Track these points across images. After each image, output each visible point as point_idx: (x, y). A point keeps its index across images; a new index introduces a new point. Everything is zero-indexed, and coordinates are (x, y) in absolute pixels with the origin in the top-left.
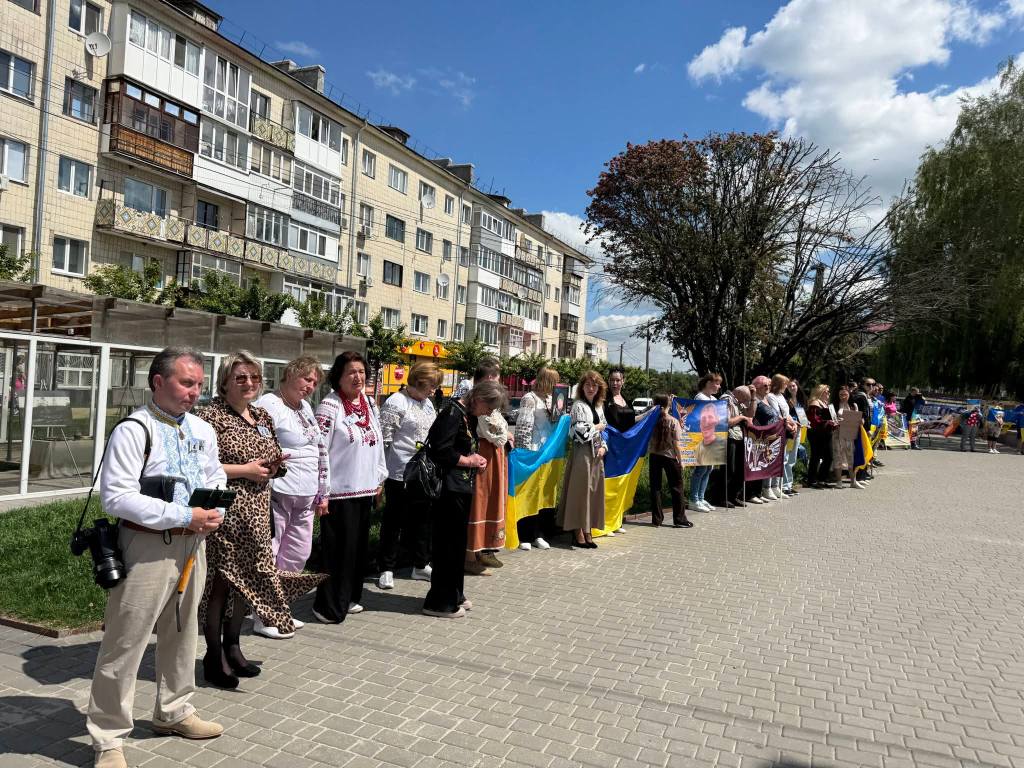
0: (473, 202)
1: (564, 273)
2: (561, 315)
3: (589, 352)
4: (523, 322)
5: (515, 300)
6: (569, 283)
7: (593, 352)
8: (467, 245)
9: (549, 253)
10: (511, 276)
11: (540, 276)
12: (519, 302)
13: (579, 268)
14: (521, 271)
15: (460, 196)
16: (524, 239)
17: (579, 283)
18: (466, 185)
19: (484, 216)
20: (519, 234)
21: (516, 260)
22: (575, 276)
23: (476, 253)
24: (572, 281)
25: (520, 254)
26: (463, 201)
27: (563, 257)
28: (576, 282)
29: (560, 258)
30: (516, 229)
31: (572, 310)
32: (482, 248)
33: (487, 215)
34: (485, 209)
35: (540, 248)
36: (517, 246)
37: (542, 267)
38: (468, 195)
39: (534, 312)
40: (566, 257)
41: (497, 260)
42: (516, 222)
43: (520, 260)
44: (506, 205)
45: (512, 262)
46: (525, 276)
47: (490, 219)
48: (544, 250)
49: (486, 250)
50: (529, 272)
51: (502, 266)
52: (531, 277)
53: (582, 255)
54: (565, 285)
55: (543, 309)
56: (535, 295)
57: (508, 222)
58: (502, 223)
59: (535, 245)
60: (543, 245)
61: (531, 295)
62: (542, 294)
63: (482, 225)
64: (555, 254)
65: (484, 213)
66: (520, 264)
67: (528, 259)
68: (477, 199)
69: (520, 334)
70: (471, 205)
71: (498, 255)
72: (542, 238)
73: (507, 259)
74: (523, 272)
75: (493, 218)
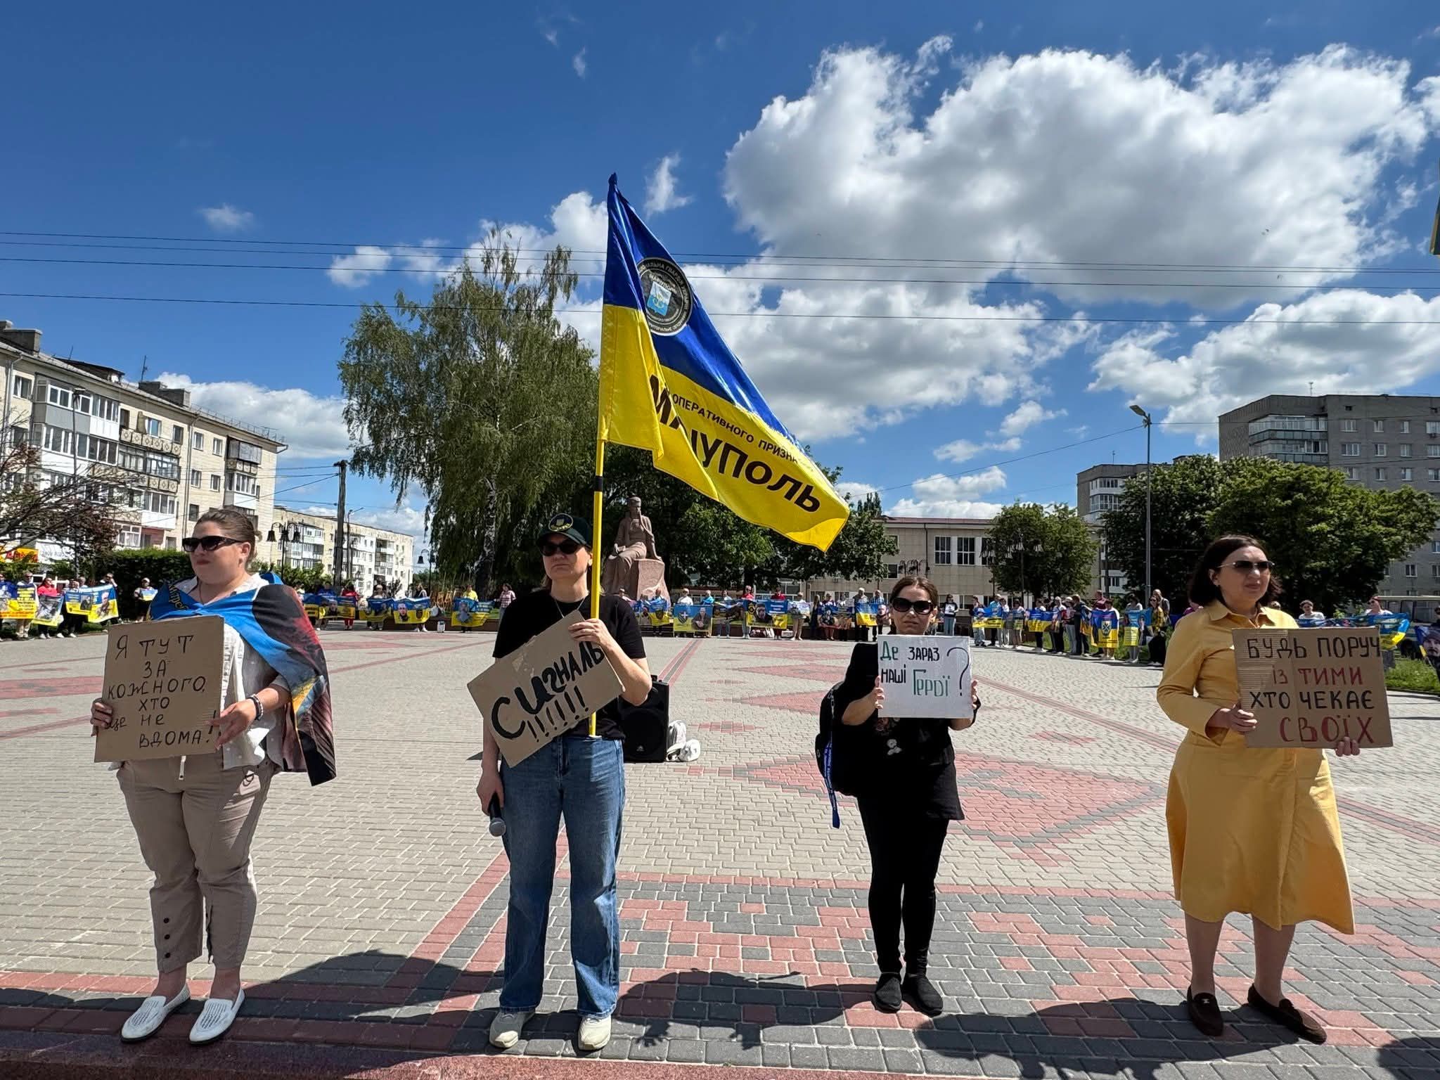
0: (36, 374)
1: (227, 457)
3: (383, 550)
4: (139, 516)
6: (235, 470)
7: (388, 550)
8: (27, 424)
9: (199, 436)
10: (111, 460)
11: (174, 461)
13: (247, 452)
14: (131, 456)
15: (8, 367)
16: (141, 418)
17: (253, 470)
18: (17, 353)
19: (54, 392)
20: (134, 412)
21: (122, 443)
22: (244, 462)
23: (40, 434)
24: (239, 466)
25: (131, 435)
26: (15, 373)
27: (224, 439)
28: (247, 468)
29: (219, 441)
30: (122, 406)
31: (240, 500)
32: (49, 427)
33: (60, 389)
34: (55, 381)
35: (178, 431)
36: (124, 426)
37: (176, 449)
38: (25, 366)
39: (164, 503)
40: (229, 439)
41: (82, 442)
42: (120, 398)
43: (130, 443)
44: (114, 378)
45: (113, 444)
46: (141, 461)
47: (65, 396)
48: (186, 432)
49: (58, 430)
50: (151, 456)
51: (92, 450)
52: (154, 463)
53: (259, 438)
54: (230, 472)
55: (186, 499)
56: (164, 484)
57: (103, 398)
58: (91, 399)
59: (168, 425)
60: (185, 426)
61: (154, 483)
62: (179, 483)
63: (48, 401)
64: (209, 436)
65: (50, 387)
66: (128, 445)
67: (146, 441)
68: (44, 370)
69: (135, 530)
70: (32, 378)
71: (83, 437)
72: (180, 417)
73: (104, 441)
74: (138, 457)
75: (71, 392)
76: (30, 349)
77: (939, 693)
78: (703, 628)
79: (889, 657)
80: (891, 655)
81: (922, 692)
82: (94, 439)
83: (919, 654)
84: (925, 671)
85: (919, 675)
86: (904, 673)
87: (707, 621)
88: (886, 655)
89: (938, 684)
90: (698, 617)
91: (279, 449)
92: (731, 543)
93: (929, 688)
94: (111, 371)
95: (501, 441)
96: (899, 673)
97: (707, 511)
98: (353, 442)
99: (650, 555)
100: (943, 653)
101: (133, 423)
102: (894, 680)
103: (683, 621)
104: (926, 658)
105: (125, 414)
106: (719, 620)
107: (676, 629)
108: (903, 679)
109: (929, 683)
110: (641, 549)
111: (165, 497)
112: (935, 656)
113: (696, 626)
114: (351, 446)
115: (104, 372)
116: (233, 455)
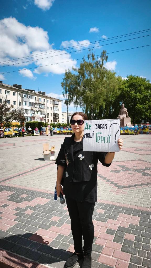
1: (53, 104)
2: (53, 113)
4: (39, 116)
5: (36, 111)
8: (21, 101)
10: (34, 106)
11: (44, 105)
12: (38, 112)
13: (56, 103)
15: (17, 92)
16: (38, 98)
17: (58, 106)
18: (18, 89)
19: (24, 95)
20: (37, 97)
21: (35, 103)
22: (56, 104)
23: (23, 103)
24: (55, 105)
25: (37, 101)
26: (18, 93)
27: (52, 101)
28: (56, 106)
29: (51, 101)
30: (35, 96)
31: (56, 112)
32: (24, 101)
33: (25, 95)
34: (25, 93)
35: (44, 100)
36: (36, 100)
37: (44, 103)
38: (20, 91)
39: (43, 113)
40: (53, 100)
41: (29, 104)
42: (35, 95)
43: (37, 103)
44: (34, 92)
45: (34, 103)
46: (39, 106)
47: (26, 96)
48: (46, 100)
49: (25, 102)
50: (40, 105)
51: (31, 105)
52: (41, 106)
53: (58, 100)
54: (54, 107)
55: (47, 112)
56: (43, 110)
57: (32, 95)
58: (30, 96)
59: (43, 99)
60: (45, 99)
61: (41, 110)
62: (45, 109)
63: (24, 97)
64: (49, 100)
65: (24, 94)
66: (37, 104)
67: (39, 102)
68: (23, 92)
69: (39, 118)
70: (21, 93)
71: (29, 102)
72: (45, 97)
73: (33, 103)
74: (38, 105)
75: (27, 95)
76: (20, 88)
77: (106, 141)
78: (136, 133)
79: (88, 129)
80: (88, 128)
81: (100, 141)
82: (31, 103)
83: (99, 127)
84: (101, 133)
85: (99, 135)
86: (93, 134)
87: (137, 131)
88: (87, 128)
89: (106, 138)
90: (135, 130)
91: (62, 101)
92: (147, 113)
93: (102, 140)
94: (33, 90)
95: (91, 95)
96: (91, 134)
97: (141, 105)
98: (65, 99)
99: (127, 117)
100: (108, 126)
101: (37, 99)
102: (89, 137)
103: (131, 131)
104: (102, 128)
105: (36, 98)
106: (140, 130)
107: (130, 133)
108: (92, 136)
109: (102, 138)
110: (125, 115)
111: (43, 112)
112: (105, 127)
113: (134, 132)
114: (64, 99)
115: (32, 91)
116: (54, 103)
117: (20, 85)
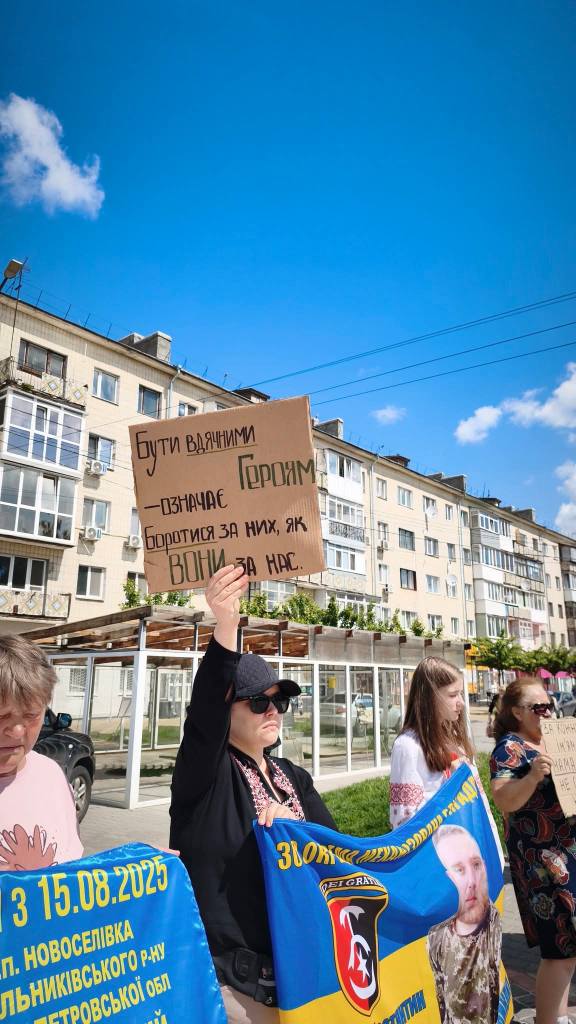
0: (470, 507)
1: (561, 560)
2: (566, 603)
4: (529, 614)
5: (519, 592)
6: (568, 570)
8: (469, 546)
9: (544, 544)
10: (512, 569)
11: (539, 567)
12: (524, 594)
15: (458, 504)
16: (518, 533)
18: (462, 493)
21: (515, 554)
22: (573, 563)
23: (478, 553)
24: (568, 567)
25: (519, 548)
26: (460, 508)
27: (558, 546)
29: (555, 548)
31: (575, 596)
32: (483, 547)
33: (484, 517)
34: (482, 511)
35: (535, 541)
38: (463, 501)
39: (539, 602)
40: (561, 546)
41: (498, 556)
42: (510, 519)
43: (519, 554)
44: (497, 506)
45: (511, 556)
46: (525, 568)
47: (487, 520)
48: (539, 542)
49: (487, 548)
51: (503, 561)
52: (531, 569)
54: (563, 572)
55: (548, 598)
56: (537, 586)
57: (503, 521)
58: (498, 521)
59: (530, 538)
60: (538, 538)
61: (533, 585)
62: (543, 584)
63: (480, 526)
64: (550, 544)
65: (480, 515)
66: (519, 557)
67: (526, 551)
68: (472, 502)
69: (529, 625)
70: (469, 510)
71: (498, 551)
72: (535, 530)
73: (507, 554)
74: (523, 565)
75: (489, 518)
76: (462, 487)
82: (503, 553)
111: (538, 596)
116: (562, 554)
117: (462, 477)
